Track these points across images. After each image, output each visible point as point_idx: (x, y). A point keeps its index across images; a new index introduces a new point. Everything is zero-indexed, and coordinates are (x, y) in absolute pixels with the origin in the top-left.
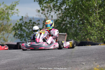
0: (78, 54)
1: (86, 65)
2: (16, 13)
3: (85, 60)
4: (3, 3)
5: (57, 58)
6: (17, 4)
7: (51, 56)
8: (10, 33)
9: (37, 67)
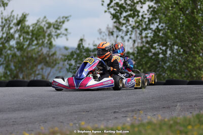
2: (63, 34)
4: (45, 17)
6: (66, 20)
8: (53, 67)
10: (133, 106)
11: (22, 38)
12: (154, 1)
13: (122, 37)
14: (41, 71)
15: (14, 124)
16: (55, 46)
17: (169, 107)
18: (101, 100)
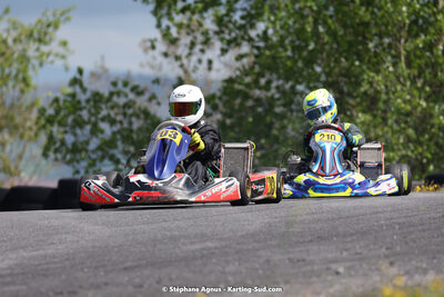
0: (318, 228)
1: (351, 276)
2: (57, 55)
3: (345, 254)
5: (226, 246)
6: (63, 18)
7: (203, 237)
8: (30, 139)
9: (141, 286)
16: (35, 89)
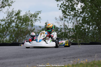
2: (38, 20)
4: (29, 11)
6: (39, 13)
10: (73, 55)
11: (18, 22)
12: (83, 3)
13: (67, 21)
14: (27, 38)
15: (14, 65)
16: (34, 25)
17: (91, 56)
18: (57, 52)
